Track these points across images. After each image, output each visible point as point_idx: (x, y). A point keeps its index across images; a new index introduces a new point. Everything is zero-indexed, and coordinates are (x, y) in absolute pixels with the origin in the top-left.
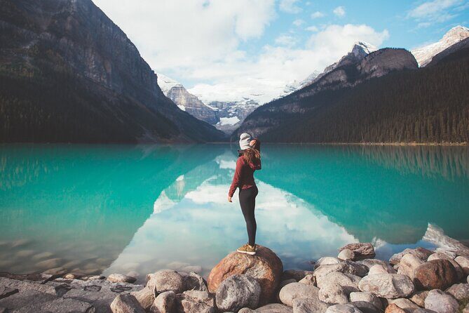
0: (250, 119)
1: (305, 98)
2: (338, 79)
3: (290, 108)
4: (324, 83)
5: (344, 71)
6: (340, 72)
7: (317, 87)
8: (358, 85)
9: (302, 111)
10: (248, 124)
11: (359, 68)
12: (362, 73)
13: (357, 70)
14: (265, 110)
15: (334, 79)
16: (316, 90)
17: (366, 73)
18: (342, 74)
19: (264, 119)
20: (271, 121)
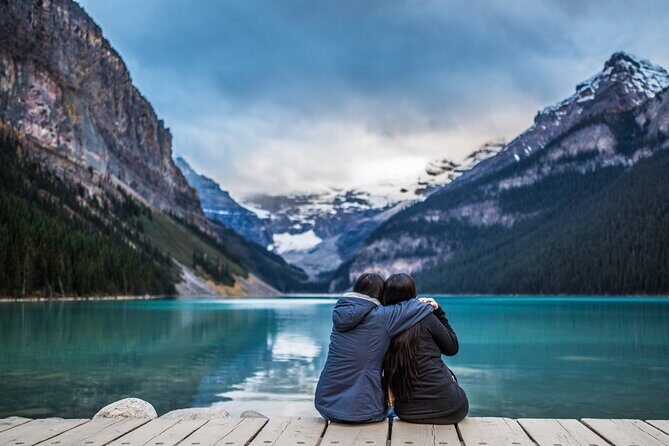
0: (379, 238)
1: (513, 190)
2: (591, 146)
3: (477, 214)
4: (557, 154)
5: (606, 129)
6: (598, 129)
7: (541, 165)
8: (642, 160)
9: (508, 220)
10: (377, 250)
11: (641, 120)
12: (652, 130)
13: (636, 125)
14: (415, 219)
15: (582, 146)
16: (539, 172)
17: (660, 133)
18: (603, 135)
19: (414, 238)
20: (430, 243)
